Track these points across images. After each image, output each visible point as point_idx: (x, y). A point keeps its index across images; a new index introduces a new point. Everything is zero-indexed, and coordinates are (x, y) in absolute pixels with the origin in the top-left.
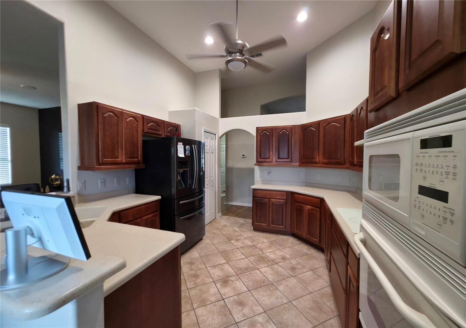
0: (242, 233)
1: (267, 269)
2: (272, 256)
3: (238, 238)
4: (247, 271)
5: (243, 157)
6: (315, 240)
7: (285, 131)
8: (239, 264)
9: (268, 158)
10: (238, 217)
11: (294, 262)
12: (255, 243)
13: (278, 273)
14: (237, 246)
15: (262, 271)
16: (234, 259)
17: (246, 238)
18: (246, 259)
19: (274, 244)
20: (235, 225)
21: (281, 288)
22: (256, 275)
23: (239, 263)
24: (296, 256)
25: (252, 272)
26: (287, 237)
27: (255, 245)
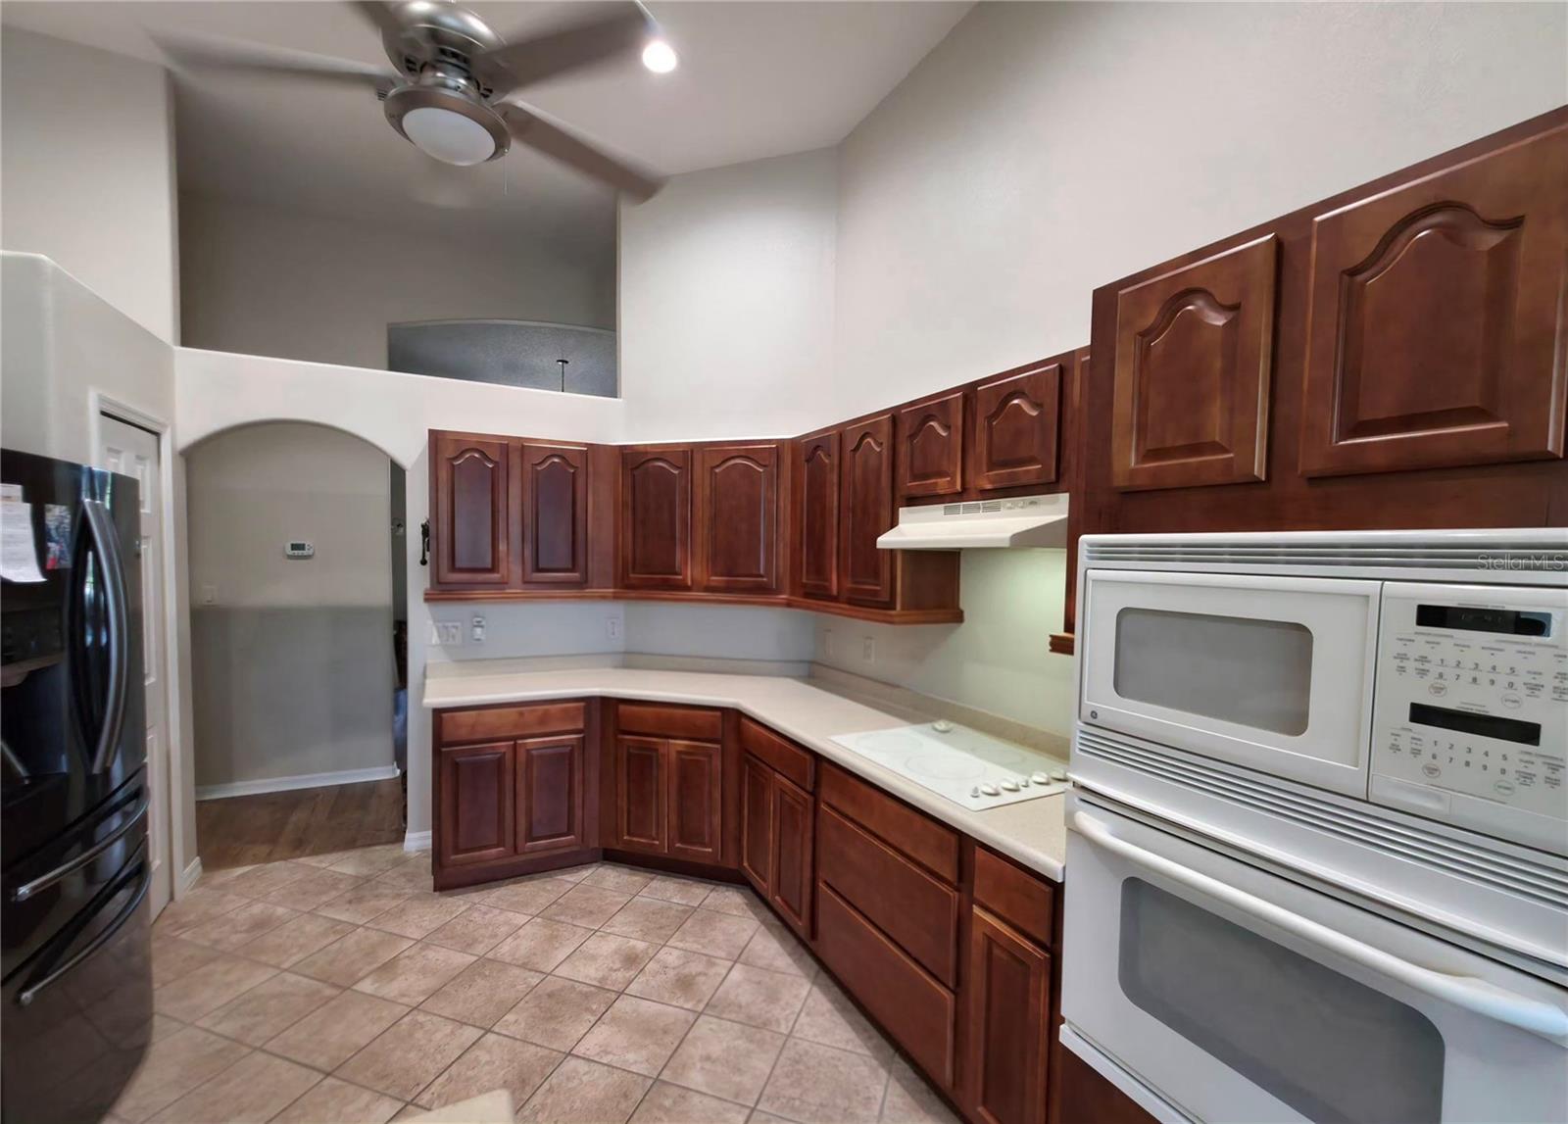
0: (392, 927)
1: (602, 1034)
2: (588, 973)
3: (386, 956)
4: (529, 1090)
5: (300, 552)
6: (707, 850)
7: (556, 460)
8: (468, 1079)
9: (493, 569)
10: (315, 852)
11: (671, 956)
12: (482, 946)
13: (646, 1030)
14: (405, 1000)
15: (591, 1054)
16: (433, 1069)
17: (424, 943)
18: (491, 1037)
19: (562, 918)
20: (324, 898)
21: (696, 1078)
22: (576, 1082)
23: (470, 1073)
24: (663, 932)
25: (554, 1080)
26: (590, 871)
27: (490, 955)
